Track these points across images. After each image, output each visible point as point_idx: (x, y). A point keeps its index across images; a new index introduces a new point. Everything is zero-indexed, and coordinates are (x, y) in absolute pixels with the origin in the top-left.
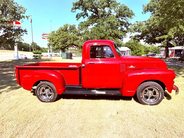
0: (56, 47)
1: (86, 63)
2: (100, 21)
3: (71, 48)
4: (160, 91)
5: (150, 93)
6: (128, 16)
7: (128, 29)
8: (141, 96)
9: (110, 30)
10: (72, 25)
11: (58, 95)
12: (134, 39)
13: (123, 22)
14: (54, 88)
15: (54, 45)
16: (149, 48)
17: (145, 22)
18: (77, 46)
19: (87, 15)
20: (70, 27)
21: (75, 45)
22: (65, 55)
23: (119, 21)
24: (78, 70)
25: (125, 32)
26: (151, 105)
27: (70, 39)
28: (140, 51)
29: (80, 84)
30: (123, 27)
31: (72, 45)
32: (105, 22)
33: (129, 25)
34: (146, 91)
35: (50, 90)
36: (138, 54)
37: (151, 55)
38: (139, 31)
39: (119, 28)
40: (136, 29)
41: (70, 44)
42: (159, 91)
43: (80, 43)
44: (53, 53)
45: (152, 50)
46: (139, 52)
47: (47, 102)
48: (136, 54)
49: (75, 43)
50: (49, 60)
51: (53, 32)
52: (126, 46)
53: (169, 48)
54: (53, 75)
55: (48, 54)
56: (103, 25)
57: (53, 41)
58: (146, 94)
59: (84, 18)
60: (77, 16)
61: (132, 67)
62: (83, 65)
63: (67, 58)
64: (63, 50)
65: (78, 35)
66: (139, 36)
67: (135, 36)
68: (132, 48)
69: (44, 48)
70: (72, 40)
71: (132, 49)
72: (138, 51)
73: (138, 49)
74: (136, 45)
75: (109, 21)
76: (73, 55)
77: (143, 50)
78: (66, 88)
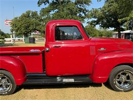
0: (19, 32)
1: (50, 47)
2: (61, 7)
3: (34, 33)
5: (124, 78)
6: (85, 3)
7: (85, 15)
8: (115, 83)
9: (70, 15)
10: (34, 11)
11: (17, 86)
12: (91, 24)
13: (81, 9)
14: (13, 77)
15: (17, 31)
16: (103, 32)
17: (100, 9)
18: (40, 31)
19: (48, 2)
20: (32, 13)
21: (38, 30)
22: (28, 40)
23: (78, 7)
24: (41, 55)
25: (83, 18)
27: (33, 24)
29: (44, 71)
30: (81, 13)
31: (35, 30)
32: (65, 9)
33: (87, 11)
34: (119, 76)
35: (8, 80)
38: (95, 17)
39: (78, 15)
40: (92, 15)
41: (33, 29)
43: (43, 28)
44: (17, 38)
47: (3, 95)
49: (37, 28)
50: (12, 45)
51: (16, 18)
54: (11, 62)
55: (11, 39)
56: (63, 11)
57: (16, 27)
58: (118, 79)
59: (45, 4)
60: (38, 3)
61: (102, 49)
62: (47, 49)
63: (30, 42)
64: (26, 35)
65: (40, 21)
66: (95, 22)
67: (92, 22)
69: (8, 34)
70: (34, 25)
74: (92, 30)
75: (68, 7)
76: (36, 39)
78: (27, 76)
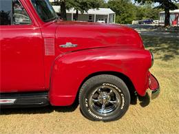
4: (122, 92)
5: (105, 97)
8: (87, 105)
16: (144, 10)
26: (105, 121)
28: (130, 16)
36: (126, 20)
37: (145, 22)
42: (120, 93)
45: (149, 13)
46: (128, 16)
48: (124, 19)
52: (108, 7)
53: (170, 11)
58: (97, 99)
61: (69, 45)
68: (119, 11)
71: (118, 13)
72: (126, 15)
73: (127, 13)
74: (124, 6)
77: (134, 13)
